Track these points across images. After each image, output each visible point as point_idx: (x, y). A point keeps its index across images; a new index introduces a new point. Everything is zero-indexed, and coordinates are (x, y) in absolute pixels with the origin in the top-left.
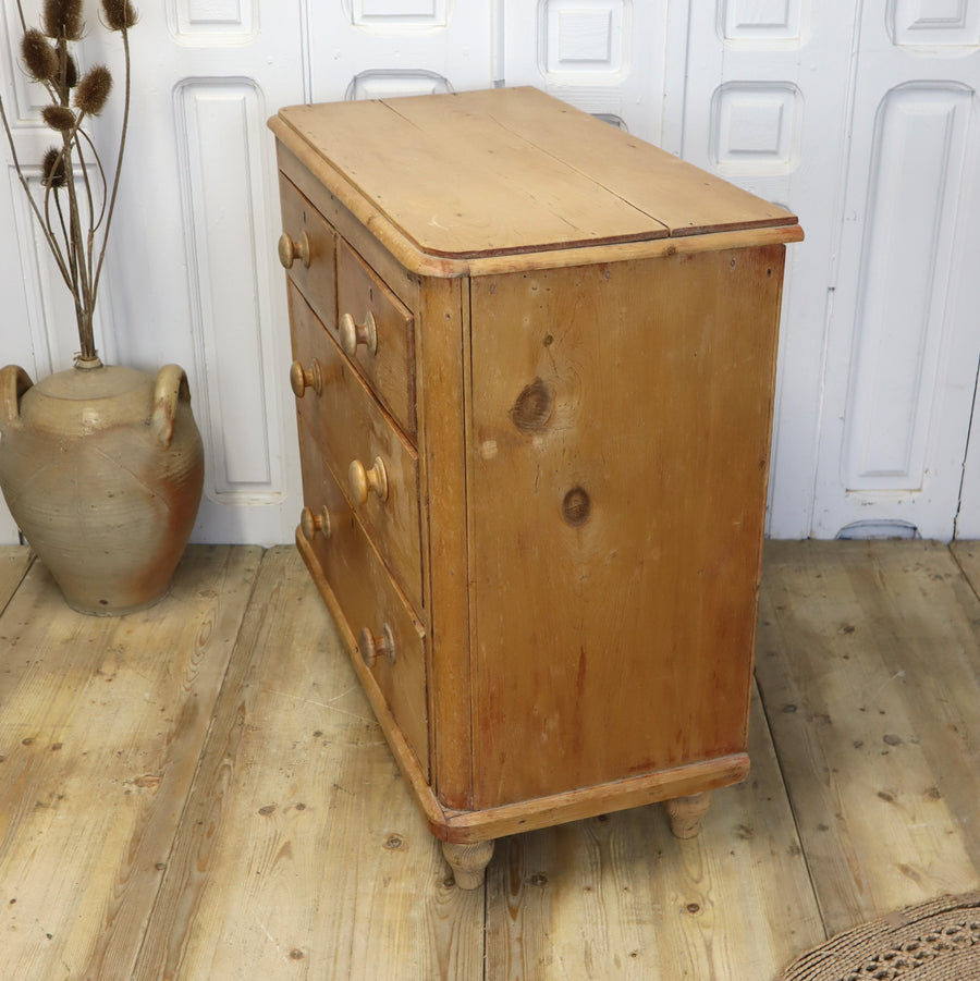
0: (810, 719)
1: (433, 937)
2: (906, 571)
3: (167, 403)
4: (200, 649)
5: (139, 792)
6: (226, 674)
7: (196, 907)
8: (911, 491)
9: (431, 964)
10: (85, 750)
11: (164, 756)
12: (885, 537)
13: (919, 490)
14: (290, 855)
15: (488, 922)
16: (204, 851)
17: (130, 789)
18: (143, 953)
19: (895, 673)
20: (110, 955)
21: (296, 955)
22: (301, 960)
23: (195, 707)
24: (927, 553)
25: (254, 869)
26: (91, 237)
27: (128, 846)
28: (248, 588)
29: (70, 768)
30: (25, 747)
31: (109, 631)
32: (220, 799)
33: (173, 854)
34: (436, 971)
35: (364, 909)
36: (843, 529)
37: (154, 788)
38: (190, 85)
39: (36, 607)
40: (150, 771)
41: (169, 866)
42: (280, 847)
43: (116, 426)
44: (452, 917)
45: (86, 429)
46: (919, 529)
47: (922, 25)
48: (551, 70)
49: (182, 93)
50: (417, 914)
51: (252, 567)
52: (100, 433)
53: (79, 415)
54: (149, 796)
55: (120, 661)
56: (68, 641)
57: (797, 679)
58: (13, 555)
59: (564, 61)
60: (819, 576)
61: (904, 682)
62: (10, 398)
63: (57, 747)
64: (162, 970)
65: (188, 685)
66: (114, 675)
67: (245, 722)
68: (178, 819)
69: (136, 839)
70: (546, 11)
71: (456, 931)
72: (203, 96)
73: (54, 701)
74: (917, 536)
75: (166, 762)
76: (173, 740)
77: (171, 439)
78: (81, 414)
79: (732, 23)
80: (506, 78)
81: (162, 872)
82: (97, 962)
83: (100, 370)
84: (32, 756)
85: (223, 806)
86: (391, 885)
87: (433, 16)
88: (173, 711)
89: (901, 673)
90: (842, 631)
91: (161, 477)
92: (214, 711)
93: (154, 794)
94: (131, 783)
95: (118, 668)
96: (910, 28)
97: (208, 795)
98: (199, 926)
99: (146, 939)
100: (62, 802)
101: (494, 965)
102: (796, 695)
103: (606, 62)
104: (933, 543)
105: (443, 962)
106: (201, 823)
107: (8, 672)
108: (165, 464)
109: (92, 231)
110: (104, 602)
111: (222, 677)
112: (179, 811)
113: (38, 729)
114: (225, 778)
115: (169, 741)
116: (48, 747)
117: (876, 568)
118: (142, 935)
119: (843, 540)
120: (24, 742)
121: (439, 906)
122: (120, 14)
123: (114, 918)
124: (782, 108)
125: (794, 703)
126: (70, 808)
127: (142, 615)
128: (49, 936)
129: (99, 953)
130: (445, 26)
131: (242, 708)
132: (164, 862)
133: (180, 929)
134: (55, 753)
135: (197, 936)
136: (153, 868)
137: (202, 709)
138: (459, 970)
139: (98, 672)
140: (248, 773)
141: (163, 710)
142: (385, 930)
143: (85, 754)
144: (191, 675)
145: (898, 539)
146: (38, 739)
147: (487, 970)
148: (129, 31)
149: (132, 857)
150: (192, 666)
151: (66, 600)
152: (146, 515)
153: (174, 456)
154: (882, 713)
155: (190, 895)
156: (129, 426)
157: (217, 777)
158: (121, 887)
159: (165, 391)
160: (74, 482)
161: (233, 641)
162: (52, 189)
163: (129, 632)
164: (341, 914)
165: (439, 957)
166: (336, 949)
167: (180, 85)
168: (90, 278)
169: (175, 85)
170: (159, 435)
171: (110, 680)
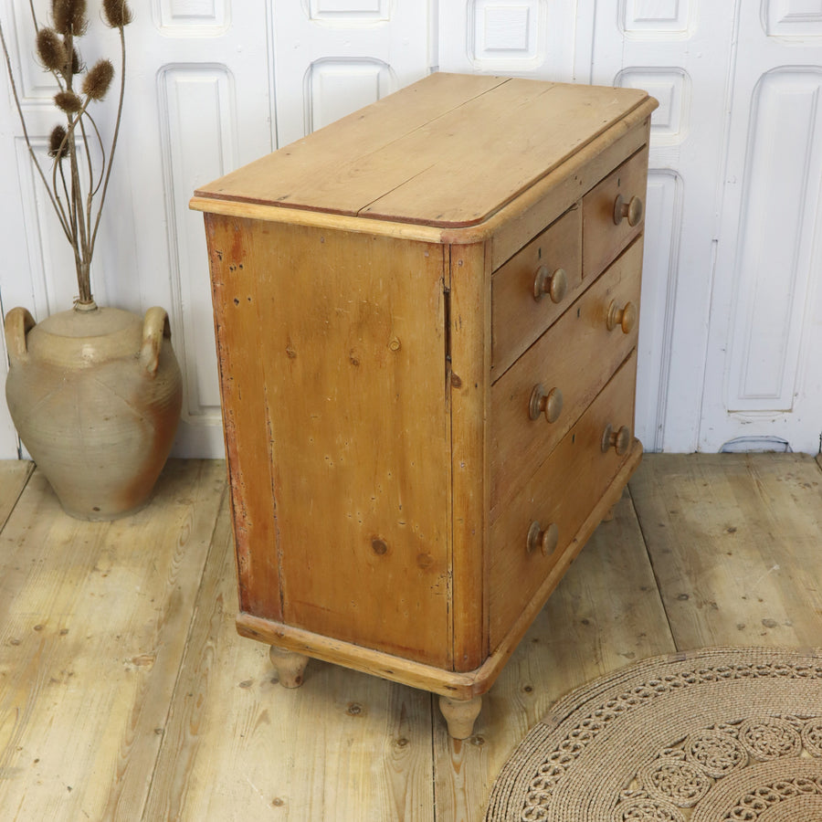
0: (700, 606)
1: (390, 786)
2: (779, 480)
3: (154, 340)
4: (180, 549)
5: (137, 669)
6: (205, 570)
7: (191, 765)
8: (783, 411)
9: (391, 809)
10: (89, 635)
11: (156, 640)
12: (762, 451)
13: (790, 411)
14: (268, 722)
15: (436, 775)
16: (195, 718)
17: (129, 667)
18: (149, 801)
19: (772, 567)
20: (122, 804)
21: (277, 803)
22: (281, 807)
23: (180, 599)
24: (797, 464)
25: (238, 732)
26: (90, 200)
27: (131, 715)
28: (218, 496)
29: (77, 649)
30: (37, 632)
31: (101, 534)
32: (205, 675)
33: (170, 721)
34: (395, 814)
35: (333, 764)
36: (726, 444)
37: (150, 666)
38: (172, 69)
39: (37, 513)
40: (145, 652)
41: (166, 731)
42: (259, 715)
43: (111, 360)
44: (406, 770)
45: (86, 363)
46: (790, 444)
47: (791, 19)
48: (477, 57)
49: (165, 75)
50: (377, 768)
51: (221, 479)
52: (97, 366)
53: (80, 351)
54: (145, 672)
55: (113, 559)
56: (65, 543)
57: (689, 573)
58: (13, 468)
59: (489, 50)
60: (705, 485)
61: (779, 575)
62: (19, 336)
63: (64, 632)
64: (166, 816)
65: (172, 580)
66: (108, 571)
67: (224, 610)
68: (171, 692)
69: (138, 709)
70: (474, 8)
71: (409, 784)
72: (181, 78)
73: (59, 592)
74: (789, 450)
75: (158, 644)
76: (163, 626)
77: (157, 371)
78: (81, 350)
79: (631, 17)
80: (440, 64)
81: (161, 735)
82: (111, 809)
83: (95, 312)
84: (43, 641)
85: (209, 681)
86: (353, 745)
87: (378, 12)
88: (162, 601)
89: (776, 567)
90: (726, 532)
91: (149, 402)
92: (196, 602)
93: (150, 671)
94: (129, 662)
95: (112, 565)
96: (781, 22)
97: (196, 672)
98: (196, 780)
99: (152, 791)
100: (72, 680)
101: (443, 811)
102: (687, 586)
103: (525, 50)
104: (803, 456)
105: (400, 807)
106: (191, 695)
107: (17, 569)
108: (151, 391)
109: (91, 195)
110: (97, 509)
111: (201, 572)
112: (172, 686)
113: (47, 617)
114: (209, 658)
115: (159, 627)
116: (56, 633)
117: (754, 477)
118: (147, 788)
119: (725, 454)
120: (36, 629)
121: (394, 762)
122: (117, 15)
123: (123, 774)
124: (673, 89)
125: (686, 593)
126: (79, 683)
127: (129, 520)
128: (69, 789)
129: (113, 803)
130: (388, 21)
131: (220, 599)
132: (162, 727)
133: (179, 782)
134: (63, 637)
135: (193, 789)
136: (153, 732)
137: (185, 600)
138: (414, 814)
139: (95, 569)
140: (229, 654)
141: (153, 601)
142: (351, 782)
143: (88, 638)
144: (174, 571)
145: (772, 453)
146: (47, 626)
147: (437, 814)
148: (126, 28)
149: (134, 723)
150: (174, 563)
151: (62, 507)
152: (136, 435)
153: (159, 385)
154: (761, 601)
155: (186, 754)
156: (122, 359)
157: (202, 655)
158: (127, 748)
159: (151, 330)
161: (209, 542)
163: (119, 534)
164: (313, 769)
165: (396, 803)
166: (311, 798)
167: (162, 70)
168: (89, 234)
169: (159, 71)
170: (147, 367)
171: (105, 576)
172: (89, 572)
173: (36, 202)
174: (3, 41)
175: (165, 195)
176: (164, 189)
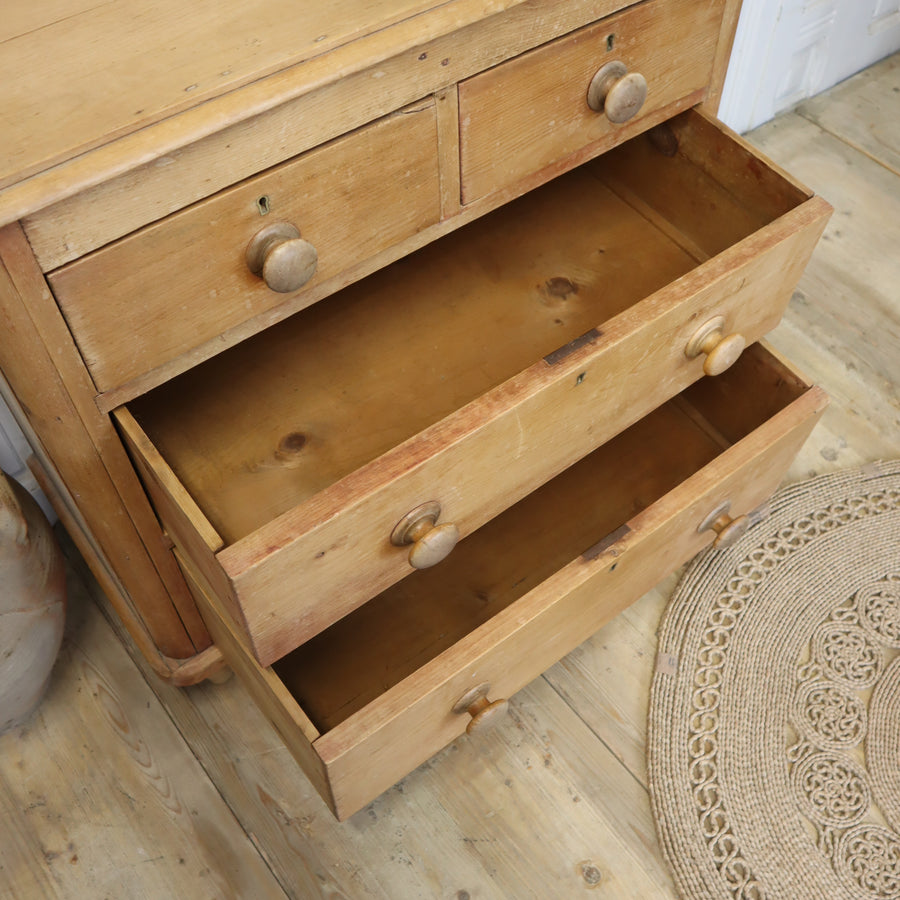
4: (130, 737)
6: (197, 758)
55: (57, 820)
65: (172, 803)
67: (289, 816)
88: (195, 854)
92: (239, 823)
95: (64, 832)
111: (198, 765)
131: (266, 798)
139: (48, 856)
141: (182, 861)
144: (160, 785)
150: (145, 770)
163: (21, 765)
171: (75, 859)
172: (46, 868)
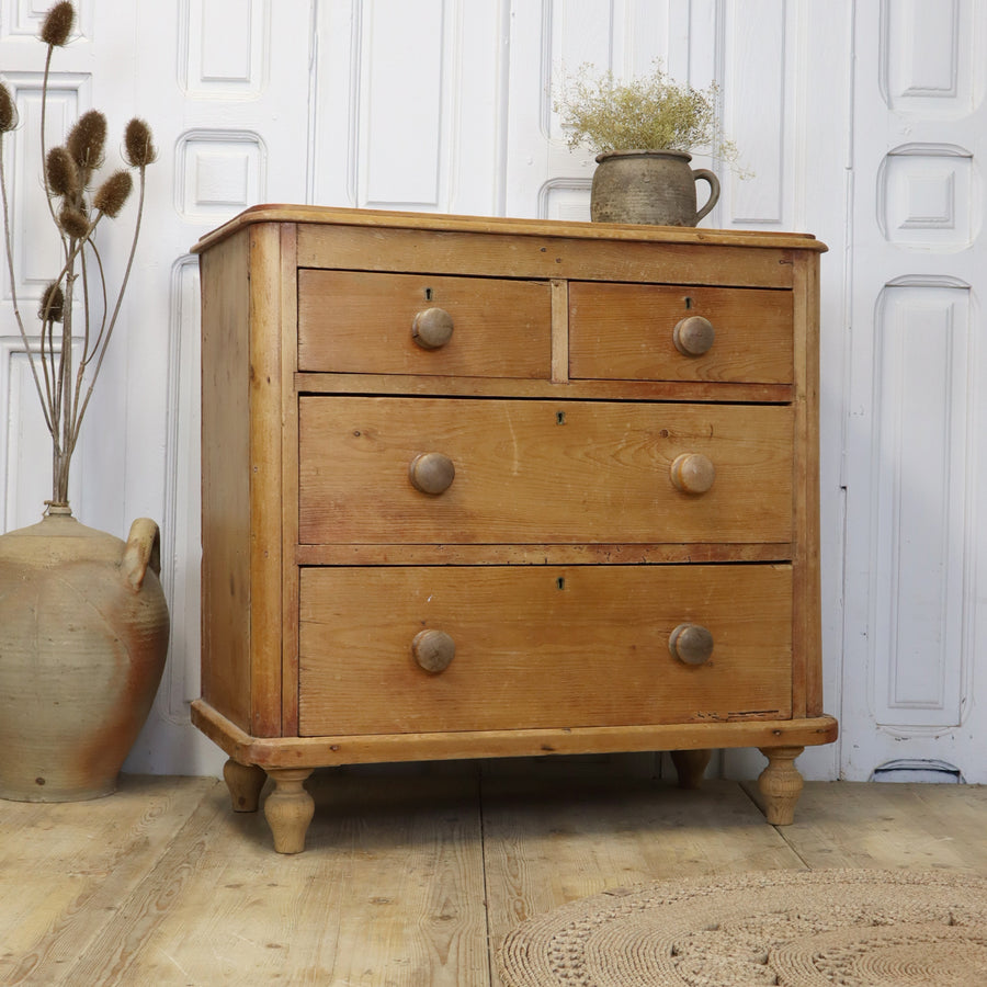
3: (141, 544)
4: (150, 818)
6: (182, 829)
8: (949, 726)
11: (112, 862)
13: (958, 726)
17: (76, 875)
23: (146, 843)
26: (82, 370)
36: (876, 771)
38: (190, 263)
45: (53, 560)
46: (963, 773)
47: (912, 224)
49: (181, 270)
52: (66, 565)
54: (97, 879)
65: (138, 834)
66: (52, 827)
67: (205, 849)
74: (961, 782)
75: (115, 865)
77: (141, 584)
78: (49, 547)
88: (122, 844)
91: (127, 621)
95: (56, 825)
96: (901, 228)
104: (980, 788)
108: (132, 608)
109: (83, 364)
110: (40, 782)
111: (177, 830)
114: (185, 872)
119: (877, 784)
122: (140, 149)
131: (201, 843)
137: (154, 844)
150: (141, 825)
153: (142, 605)
156: (98, 563)
157: (175, 871)
159: (139, 534)
160: (33, 611)
161: (188, 815)
162: (48, 323)
167: (179, 263)
168: (75, 414)
169: (175, 262)
170: (130, 576)
173: (8, 421)
174: (3, 187)
175: (168, 413)
176: (168, 407)
